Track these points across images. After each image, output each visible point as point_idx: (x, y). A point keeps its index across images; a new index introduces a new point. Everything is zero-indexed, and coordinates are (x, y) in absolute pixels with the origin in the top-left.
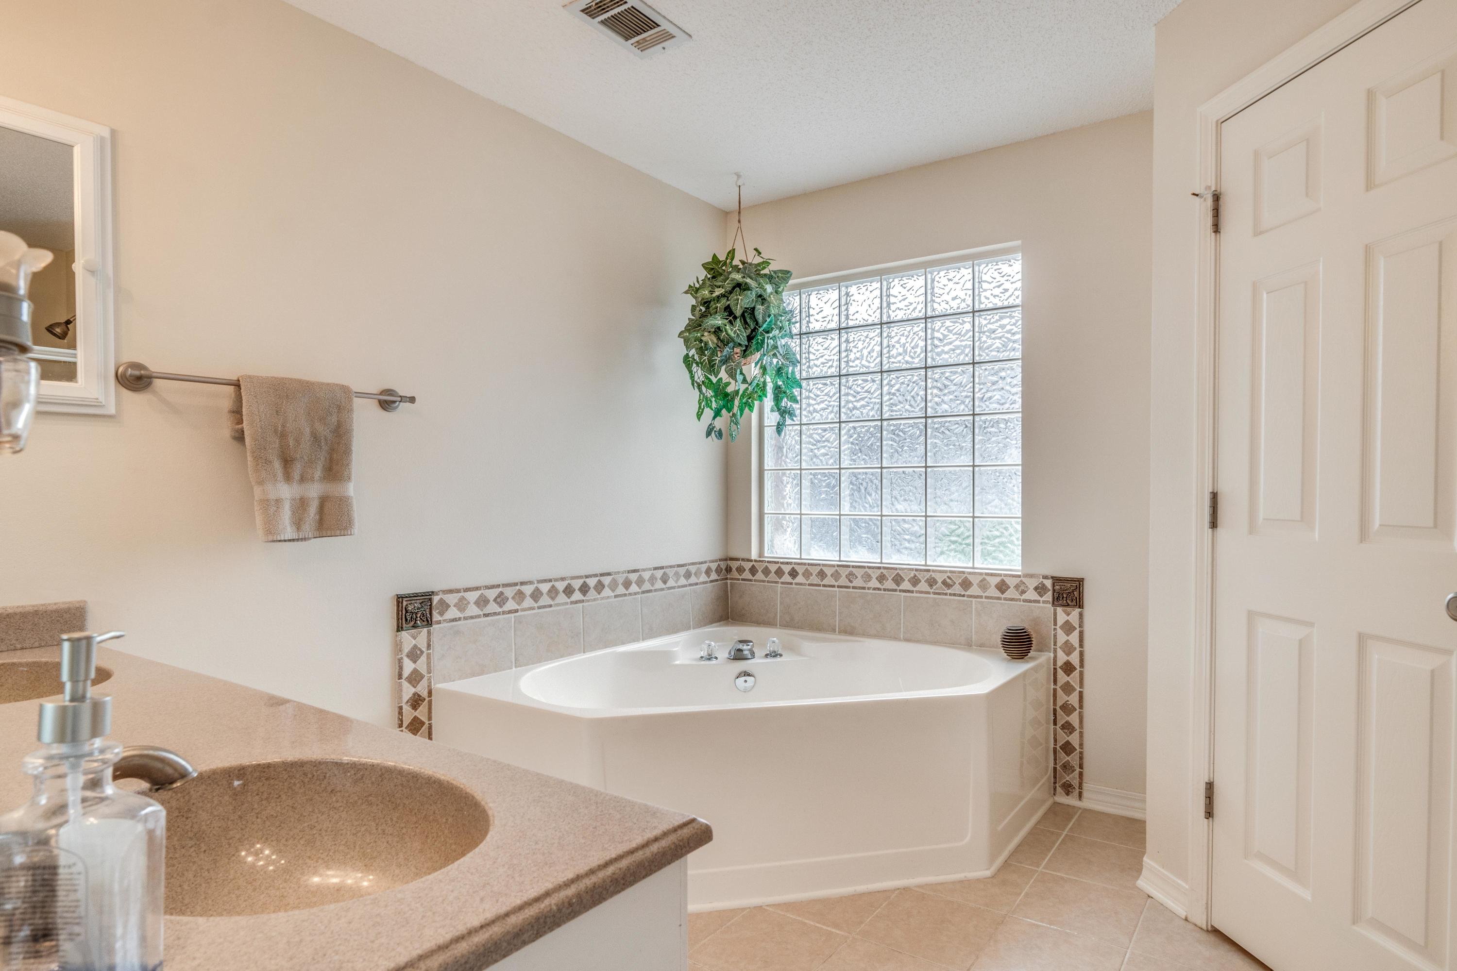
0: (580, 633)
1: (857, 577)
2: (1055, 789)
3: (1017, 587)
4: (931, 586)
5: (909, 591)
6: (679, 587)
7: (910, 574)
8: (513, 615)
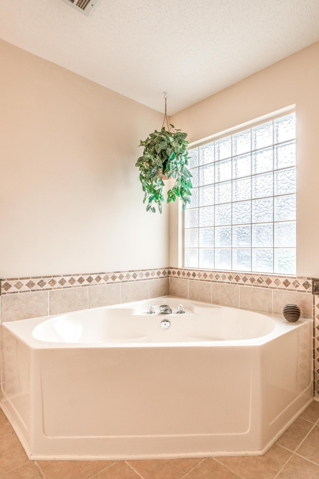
0: (87, 300)
1: (220, 277)
2: (314, 393)
3: (294, 283)
4: (252, 282)
5: (242, 284)
6: (142, 280)
7: (243, 276)
8: (49, 291)
